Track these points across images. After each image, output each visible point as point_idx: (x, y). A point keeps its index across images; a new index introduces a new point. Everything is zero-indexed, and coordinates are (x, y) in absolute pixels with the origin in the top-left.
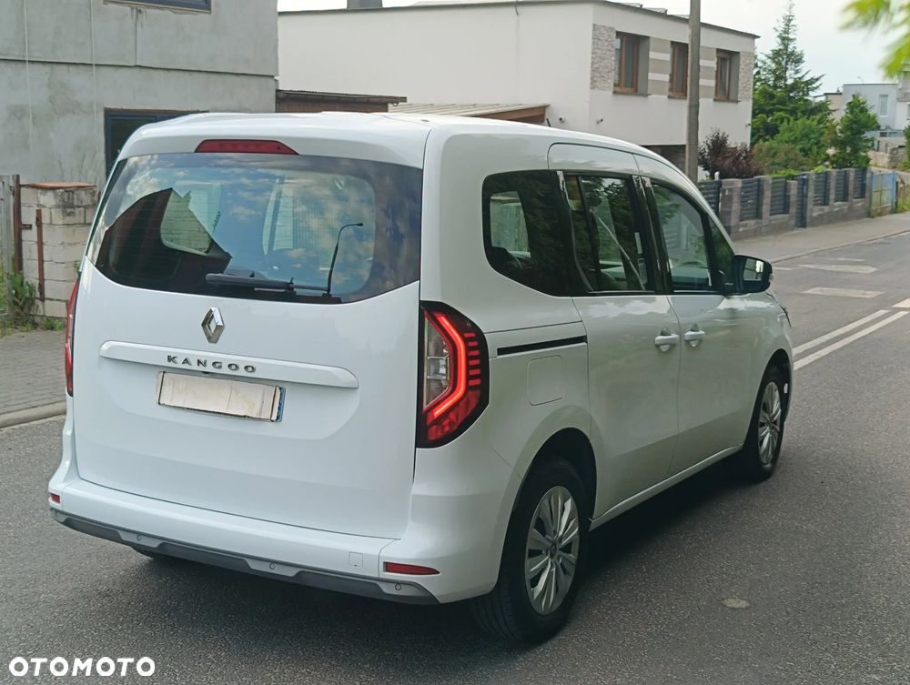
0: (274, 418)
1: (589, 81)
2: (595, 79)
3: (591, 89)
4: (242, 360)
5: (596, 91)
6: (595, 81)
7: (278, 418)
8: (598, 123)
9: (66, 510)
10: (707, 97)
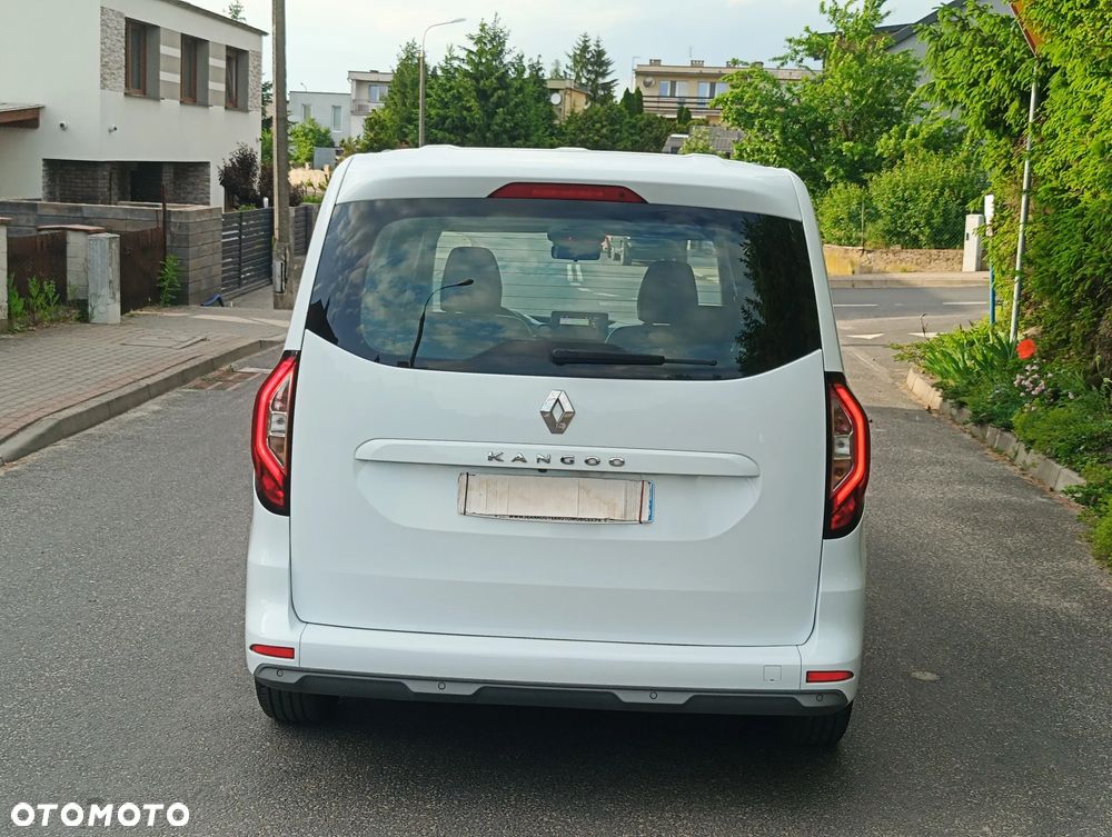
0: (645, 518)
1: (99, 79)
2: (106, 76)
3: (103, 88)
4: (605, 454)
5: (107, 91)
6: (105, 79)
7: (650, 518)
8: (110, 131)
9: (303, 666)
10: (218, 104)
